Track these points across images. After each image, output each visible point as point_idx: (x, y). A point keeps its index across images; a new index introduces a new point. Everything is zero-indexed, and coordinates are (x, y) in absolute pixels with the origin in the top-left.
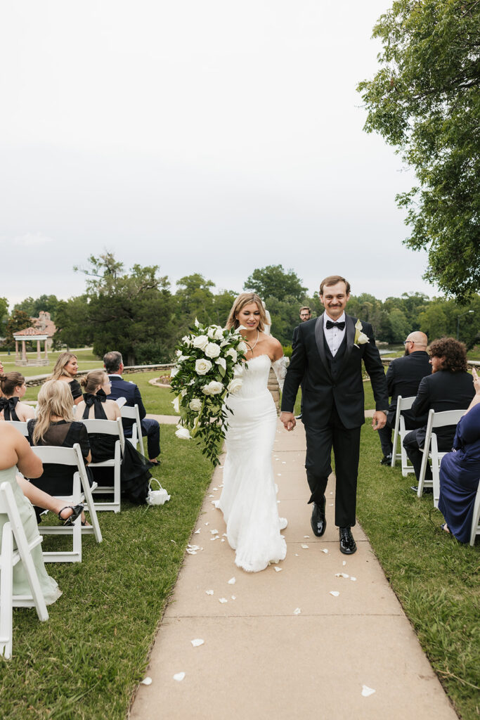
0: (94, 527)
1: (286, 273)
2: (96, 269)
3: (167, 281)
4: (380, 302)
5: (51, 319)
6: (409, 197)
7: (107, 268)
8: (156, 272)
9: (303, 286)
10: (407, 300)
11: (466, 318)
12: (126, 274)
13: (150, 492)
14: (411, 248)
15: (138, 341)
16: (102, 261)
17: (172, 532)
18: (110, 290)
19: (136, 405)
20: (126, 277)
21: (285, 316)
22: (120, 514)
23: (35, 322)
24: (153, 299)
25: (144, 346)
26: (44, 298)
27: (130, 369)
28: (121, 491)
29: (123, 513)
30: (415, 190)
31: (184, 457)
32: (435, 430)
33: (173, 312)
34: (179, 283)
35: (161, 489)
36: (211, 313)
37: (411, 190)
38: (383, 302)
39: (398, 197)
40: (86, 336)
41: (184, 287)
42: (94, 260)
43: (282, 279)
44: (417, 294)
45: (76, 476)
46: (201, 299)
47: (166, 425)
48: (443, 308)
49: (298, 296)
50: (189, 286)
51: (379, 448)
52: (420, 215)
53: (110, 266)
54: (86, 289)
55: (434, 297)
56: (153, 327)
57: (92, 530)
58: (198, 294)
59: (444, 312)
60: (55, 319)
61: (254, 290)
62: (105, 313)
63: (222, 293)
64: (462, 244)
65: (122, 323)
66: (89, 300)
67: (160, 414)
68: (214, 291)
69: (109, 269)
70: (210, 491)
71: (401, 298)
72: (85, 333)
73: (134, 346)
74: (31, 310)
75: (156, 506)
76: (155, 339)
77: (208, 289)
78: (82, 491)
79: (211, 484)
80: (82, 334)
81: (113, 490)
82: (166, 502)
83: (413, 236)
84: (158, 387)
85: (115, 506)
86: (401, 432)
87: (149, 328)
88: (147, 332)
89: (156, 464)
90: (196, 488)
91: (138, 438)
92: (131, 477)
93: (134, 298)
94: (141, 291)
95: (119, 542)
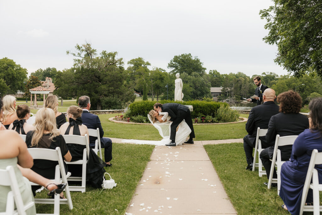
0: (68, 200)
1: (193, 58)
2: (80, 53)
3: (122, 61)
4: (249, 77)
5: (53, 82)
6: (268, 12)
7: (86, 53)
8: (116, 56)
9: (203, 66)
10: (265, 77)
11: (300, 88)
12: (98, 57)
13: (104, 181)
14: (268, 43)
15: (103, 96)
16: (84, 48)
17: (116, 205)
18: (88, 65)
19: (98, 129)
20: (98, 58)
21: (192, 84)
22: (85, 193)
23: (43, 83)
24: (113, 71)
25: (107, 99)
26: (49, 69)
27: (98, 112)
28: (86, 179)
29: (87, 193)
30: (271, 8)
31: (127, 162)
32: (280, 148)
33: (125, 80)
34: (130, 63)
35: (111, 179)
36: (148, 81)
37: (269, 8)
38: (251, 77)
39: (261, 12)
40: (72, 92)
41: (132, 65)
42: (79, 48)
43: (191, 62)
44: (271, 73)
45: (57, 167)
46: (142, 73)
47: (117, 143)
48: (286, 82)
49: (200, 72)
50: (135, 65)
51: (245, 160)
52: (274, 23)
53: (88, 51)
54: (73, 64)
55: (281, 76)
56: (112, 88)
57: (66, 201)
58: (141, 69)
59: (287, 85)
60: (55, 82)
61: (174, 68)
62: (84, 78)
63: (155, 70)
64: (298, 38)
65: (94, 85)
66: (75, 71)
67: (114, 137)
68: (150, 68)
69: (87, 53)
70: (141, 182)
71: (261, 75)
72: (72, 90)
73: (101, 99)
74: (41, 76)
75: (107, 189)
76: (114, 95)
77: (146, 67)
78: (61, 177)
79: (142, 178)
80: (70, 91)
81: (81, 179)
82: (114, 187)
83: (269, 35)
84: (113, 122)
85: (82, 189)
86: (259, 149)
87: (110, 88)
88: (109, 90)
89: (109, 166)
90: (133, 180)
91: (98, 148)
92: (93, 171)
93: (102, 70)
94: (106, 66)
95: (83, 210)
